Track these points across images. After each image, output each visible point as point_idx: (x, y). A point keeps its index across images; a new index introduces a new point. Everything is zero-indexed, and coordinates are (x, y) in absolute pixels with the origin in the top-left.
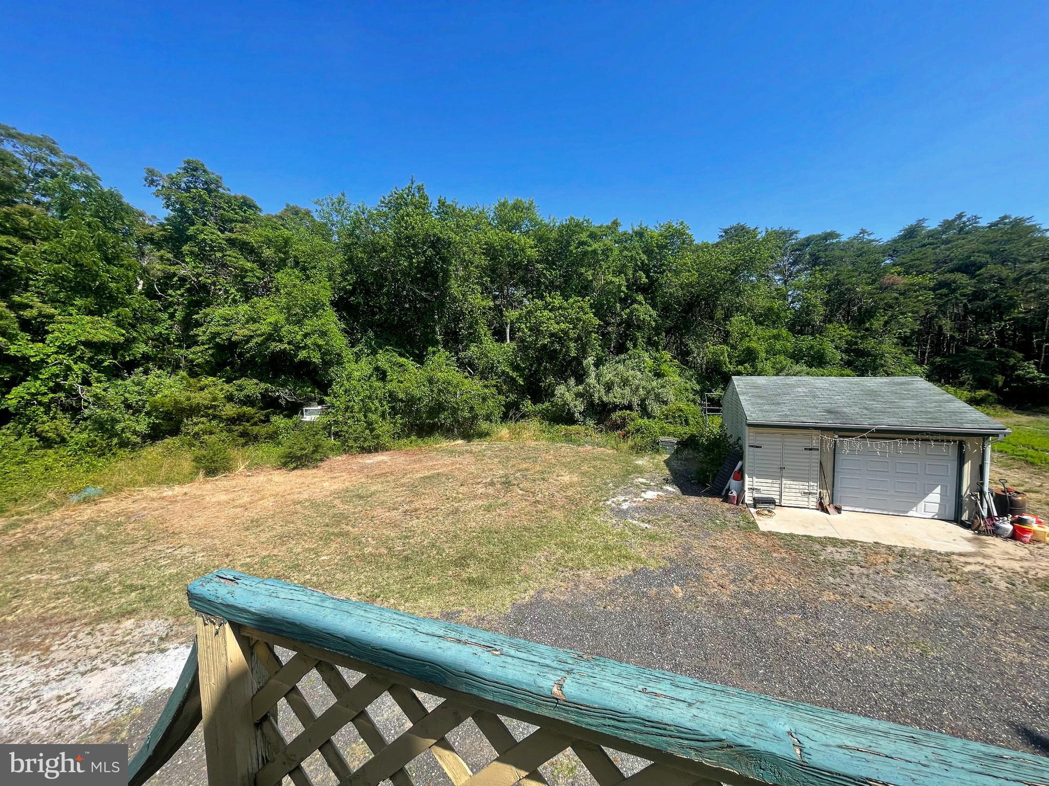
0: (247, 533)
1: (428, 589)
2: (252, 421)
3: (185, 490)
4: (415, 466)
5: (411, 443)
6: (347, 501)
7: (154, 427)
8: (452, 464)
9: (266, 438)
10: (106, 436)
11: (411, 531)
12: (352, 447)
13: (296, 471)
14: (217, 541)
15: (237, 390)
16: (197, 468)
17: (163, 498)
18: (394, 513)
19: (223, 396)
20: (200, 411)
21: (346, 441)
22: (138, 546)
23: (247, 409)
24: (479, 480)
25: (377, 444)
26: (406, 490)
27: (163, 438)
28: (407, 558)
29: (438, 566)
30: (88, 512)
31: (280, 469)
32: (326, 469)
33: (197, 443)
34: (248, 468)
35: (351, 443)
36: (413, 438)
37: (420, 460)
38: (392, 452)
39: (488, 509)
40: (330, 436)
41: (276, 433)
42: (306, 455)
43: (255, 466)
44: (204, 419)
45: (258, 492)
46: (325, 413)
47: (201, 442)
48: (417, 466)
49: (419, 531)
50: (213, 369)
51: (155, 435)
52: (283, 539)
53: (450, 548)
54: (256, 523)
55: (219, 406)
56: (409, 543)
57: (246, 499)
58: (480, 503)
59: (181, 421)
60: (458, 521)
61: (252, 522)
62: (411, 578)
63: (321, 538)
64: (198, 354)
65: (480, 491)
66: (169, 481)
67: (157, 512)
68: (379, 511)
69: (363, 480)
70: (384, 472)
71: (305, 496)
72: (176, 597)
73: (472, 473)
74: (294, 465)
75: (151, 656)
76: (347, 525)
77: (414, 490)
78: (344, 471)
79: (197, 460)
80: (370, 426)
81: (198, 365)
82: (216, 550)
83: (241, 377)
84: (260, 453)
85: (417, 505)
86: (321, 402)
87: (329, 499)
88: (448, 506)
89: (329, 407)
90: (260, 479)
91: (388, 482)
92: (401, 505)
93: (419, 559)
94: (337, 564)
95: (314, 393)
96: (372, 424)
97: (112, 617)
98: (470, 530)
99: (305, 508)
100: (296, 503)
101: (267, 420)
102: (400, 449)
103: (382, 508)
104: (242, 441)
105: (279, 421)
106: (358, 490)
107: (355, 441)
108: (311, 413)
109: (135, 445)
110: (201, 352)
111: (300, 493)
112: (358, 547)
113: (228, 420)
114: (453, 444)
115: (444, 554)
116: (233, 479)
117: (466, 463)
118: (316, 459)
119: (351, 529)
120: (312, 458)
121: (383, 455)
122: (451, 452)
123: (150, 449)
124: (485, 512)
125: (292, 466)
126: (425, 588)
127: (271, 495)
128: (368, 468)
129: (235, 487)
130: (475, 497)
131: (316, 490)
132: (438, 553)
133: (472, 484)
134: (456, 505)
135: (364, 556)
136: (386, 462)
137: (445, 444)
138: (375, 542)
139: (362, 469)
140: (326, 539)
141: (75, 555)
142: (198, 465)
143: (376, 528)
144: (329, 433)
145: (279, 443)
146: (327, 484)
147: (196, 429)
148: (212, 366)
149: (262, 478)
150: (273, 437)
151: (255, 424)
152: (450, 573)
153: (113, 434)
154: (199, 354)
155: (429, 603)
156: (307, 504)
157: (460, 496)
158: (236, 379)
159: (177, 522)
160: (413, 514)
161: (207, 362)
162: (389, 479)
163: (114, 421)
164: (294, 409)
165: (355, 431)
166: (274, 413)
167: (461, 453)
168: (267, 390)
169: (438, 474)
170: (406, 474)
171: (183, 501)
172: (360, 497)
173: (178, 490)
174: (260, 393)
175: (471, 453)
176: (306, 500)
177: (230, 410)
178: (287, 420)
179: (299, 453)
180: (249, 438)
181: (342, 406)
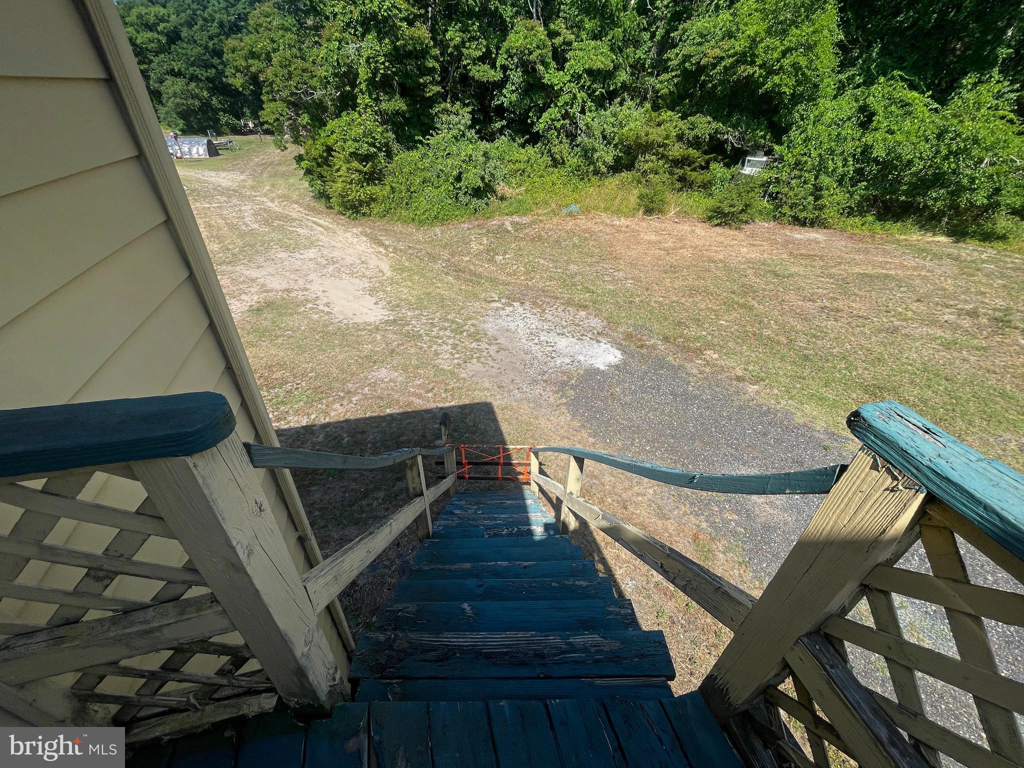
0: (665, 276)
1: (820, 399)
2: (693, 166)
3: (628, 223)
4: (857, 257)
5: (862, 225)
6: (760, 275)
7: (617, 160)
8: (915, 268)
9: (699, 187)
10: (587, 163)
11: (821, 332)
12: (785, 215)
13: (718, 228)
14: (642, 275)
15: (689, 129)
16: (639, 205)
17: (613, 226)
18: (809, 304)
19: (675, 134)
20: (652, 149)
21: (781, 206)
22: (594, 260)
23: (693, 152)
24: (951, 303)
25: (817, 217)
26: (832, 283)
27: (621, 171)
28: (806, 358)
29: (841, 382)
30: (570, 224)
31: (705, 222)
32: (748, 233)
33: (643, 180)
34: (677, 214)
35: (786, 209)
36: (870, 218)
37: (867, 251)
38: (832, 231)
39: (947, 346)
40: (764, 197)
41: (710, 182)
42: (733, 213)
43: (684, 215)
44: (654, 158)
45: (681, 240)
46: (768, 166)
47: (647, 181)
48: (859, 257)
49: (832, 336)
50: (674, 101)
51: (616, 168)
52: (693, 291)
53: (866, 369)
54: (674, 269)
55: (669, 145)
56: (814, 343)
57: (669, 244)
58: (939, 333)
59: (636, 157)
60: (893, 343)
61: (671, 267)
62: (804, 379)
63: (725, 303)
64: (664, 83)
65: (946, 317)
66: (618, 212)
67: (608, 237)
68: (791, 297)
69: (785, 256)
70: (812, 253)
71: (721, 257)
72: (610, 308)
73: (945, 290)
74: (719, 221)
75: (591, 341)
76: (753, 299)
77: (844, 285)
78: (767, 241)
79: (641, 197)
80: (817, 192)
81: (661, 97)
82: (641, 281)
83: (696, 113)
84: (691, 202)
85: (840, 304)
86: (769, 152)
87: (742, 267)
88: (885, 320)
89: (775, 160)
90: (685, 227)
91: (814, 267)
92: (820, 297)
93: (820, 364)
94: (732, 333)
95: (765, 139)
96: (821, 189)
97: (575, 305)
98: (905, 360)
99: (718, 268)
100: (711, 260)
101: (706, 167)
102: (843, 230)
103: (796, 294)
104: (678, 185)
105: (718, 169)
106: (775, 266)
107: (791, 207)
108: (753, 165)
109: (603, 174)
110: (668, 81)
111: (716, 252)
112: (757, 325)
113: (673, 161)
114: (930, 239)
115: (854, 373)
116: (662, 222)
117: (939, 272)
118: (741, 221)
119: (756, 305)
120: (737, 218)
121: (818, 233)
122: (922, 251)
123: (611, 180)
124: (941, 348)
125: (716, 222)
126: (816, 396)
127: (691, 247)
128: (794, 244)
129: (663, 231)
130: (934, 323)
131: (732, 253)
132: (846, 368)
133: (937, 304)
134: (897, 323)
135: (761, 337)
136: (819, 242)
137: (916, 237)
138: (776, 327)
139: (787, 242)
140: (730, 306)
141: (561, 254)
142: (641, 202)
143: (783, 314)
144: (765, 192)
145: (710, 195)
146: (745, 250)
147: (646, 167)
148: (674, 99)
149: (686, 228)
150: (706, 186)
151: (694, 170)
152: (854, 395)
153: (592, 162)
154: (666, 83)
155: (815, 413)
156: (720, 265)
157: (910, 314)
158: (690, 115)
159: (619, 249)
160: (832, 313)
161: (671, 93)
162: (815, 263)
163: (594, 150)
164: (736, 157)
165: (796, 195)
166: (715, 160)
167: (938, 257)
168: (717, 131)
169: (887, 276)
170: (840, 264)
171: (626, 232)
172: (777, 275)
173: (623, 221)
174: (709, 135)
175: (956, 259)
176: (721, 261)
177: (677, 150)
178: (725, 170)
179: (726, 210)
180: (685, 183)
181: (792, 161)
